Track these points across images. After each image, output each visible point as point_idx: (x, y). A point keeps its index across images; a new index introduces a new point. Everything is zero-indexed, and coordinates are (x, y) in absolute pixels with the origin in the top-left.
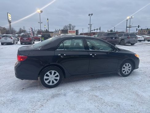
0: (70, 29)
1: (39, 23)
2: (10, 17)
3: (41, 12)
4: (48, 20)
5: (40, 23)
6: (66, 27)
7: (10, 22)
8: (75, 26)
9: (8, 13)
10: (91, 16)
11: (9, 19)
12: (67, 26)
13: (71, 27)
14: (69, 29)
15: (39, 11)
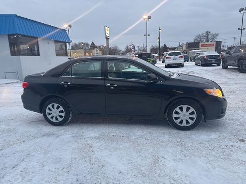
0: (207, 41)
1: (145, 35)
2: (107, 32)
3: (149, 18)
4: (160, 29)
5: (147, 35)
6: (199, 36)
7: (108, 39)
8: (217, 35)
9: (105, 26)
10: (244, 11)
11: (107, 35)
12: (201, 35)
13: (210, 36)
14: (204, 40)
15: (145, 17)
